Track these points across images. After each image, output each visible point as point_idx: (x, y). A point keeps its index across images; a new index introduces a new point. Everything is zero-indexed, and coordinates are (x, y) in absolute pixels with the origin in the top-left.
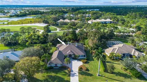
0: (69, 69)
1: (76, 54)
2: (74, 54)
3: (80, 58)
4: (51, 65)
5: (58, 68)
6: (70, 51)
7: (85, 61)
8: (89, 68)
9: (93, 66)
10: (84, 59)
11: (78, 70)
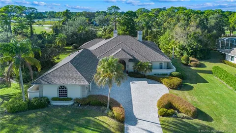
0: (116, 111)
1: (142, 60)
2: (133, 60)
3: (154, 72)
4: (41, 92)
5: (70, 103)
6: (121, 49)
7: (177, 80)
8: (201, 104)
9: (216, 100)
10: (171, 75)
11: (156, 115)
